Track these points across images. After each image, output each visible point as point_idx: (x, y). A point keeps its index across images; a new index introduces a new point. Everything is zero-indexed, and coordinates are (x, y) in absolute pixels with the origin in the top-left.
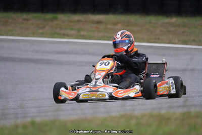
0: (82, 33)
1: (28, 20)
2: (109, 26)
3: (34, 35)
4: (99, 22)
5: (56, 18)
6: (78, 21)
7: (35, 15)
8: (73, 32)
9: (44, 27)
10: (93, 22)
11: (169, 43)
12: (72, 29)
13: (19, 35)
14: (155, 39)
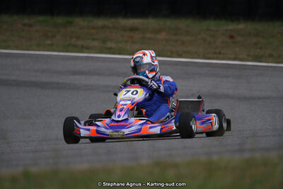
0: (109, 45)
1: (31, 26)
2: (148, 35)
3: (39, 47)
4: (133, 29)
5: (71, 23)
6: (103, 27)
7: (42, 18)
8: (95, 43)
9: (54, 36)
10: (124, 29)
11: (235, 59)
12: (94, 39)
13: (17, 48)
14: (215, 53)
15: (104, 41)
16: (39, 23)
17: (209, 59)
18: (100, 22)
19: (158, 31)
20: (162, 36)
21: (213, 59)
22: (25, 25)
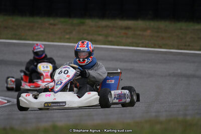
16: (61, 23)
17: (181, 49)
18: (104, 23)
19: (145, 30)
20: (148, 33)
21: (184, 49)
22: (51, 24)
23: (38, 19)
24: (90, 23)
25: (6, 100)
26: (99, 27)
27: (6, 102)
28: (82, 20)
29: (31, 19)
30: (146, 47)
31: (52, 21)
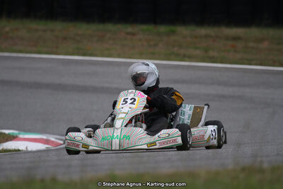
0: (211, 53)
1: (134, 34)
2: (252, 44)
4: (236, 38)
5: (173, 32)
6: (206, 36)
7: (144, 27)
8: (198, 52)
9: (156, 45)
10: (227, 38)
12: (196, 48)
13: (119, 56)
15: (206, 51)
16: (142, 32)
18: (203, 31)
19: (261, 40)
20: (265, 44)
22: (128, 33)
23: (110, 27)
24: (184, 31)
25: (61, 140)
26: (196, 37)
27: (62, 142)
28: (173, 28)
29: (101, 26)
30: (261, 65)
31: (130, 29)
